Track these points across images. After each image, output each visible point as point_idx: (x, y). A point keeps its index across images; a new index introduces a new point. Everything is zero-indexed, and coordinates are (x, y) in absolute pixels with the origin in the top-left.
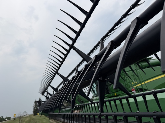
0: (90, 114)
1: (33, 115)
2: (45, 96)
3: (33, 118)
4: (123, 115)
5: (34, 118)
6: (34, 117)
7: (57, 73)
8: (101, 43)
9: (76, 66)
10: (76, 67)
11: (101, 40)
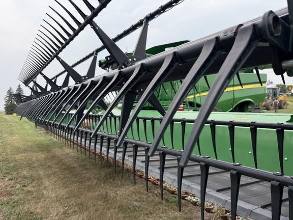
0: (104, 134)
1: (5, 113)
2: (30, 88)
3: (4, 118)
4: (161, 150)
5: (6, 120)
6: (6, 118)
7: (56, 56)
8: (144, 24)
9: (95, 50)
10: (94, 52)
11: (145, 18)
